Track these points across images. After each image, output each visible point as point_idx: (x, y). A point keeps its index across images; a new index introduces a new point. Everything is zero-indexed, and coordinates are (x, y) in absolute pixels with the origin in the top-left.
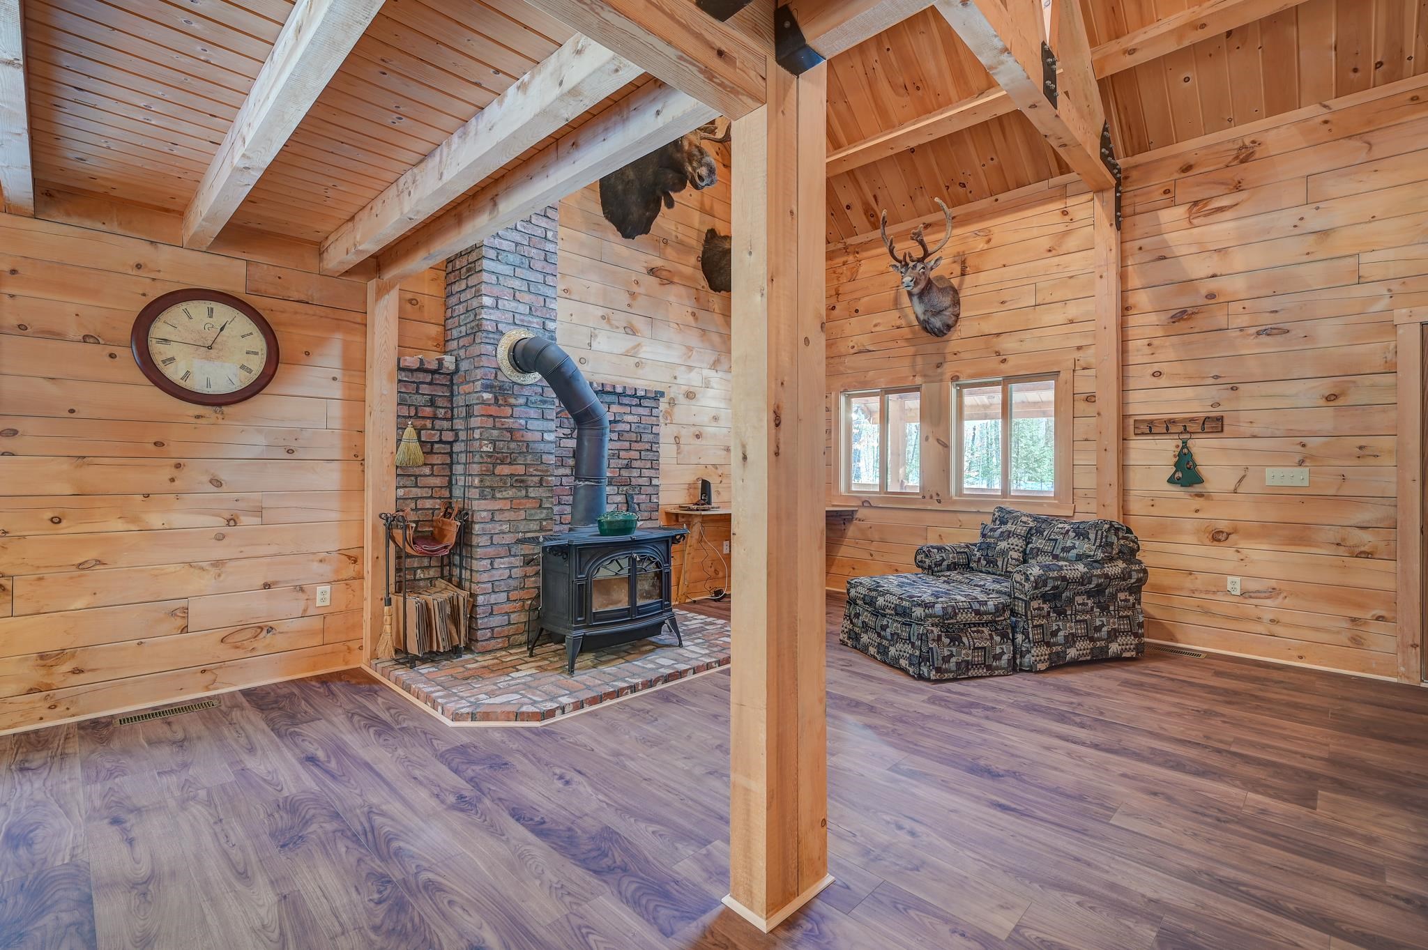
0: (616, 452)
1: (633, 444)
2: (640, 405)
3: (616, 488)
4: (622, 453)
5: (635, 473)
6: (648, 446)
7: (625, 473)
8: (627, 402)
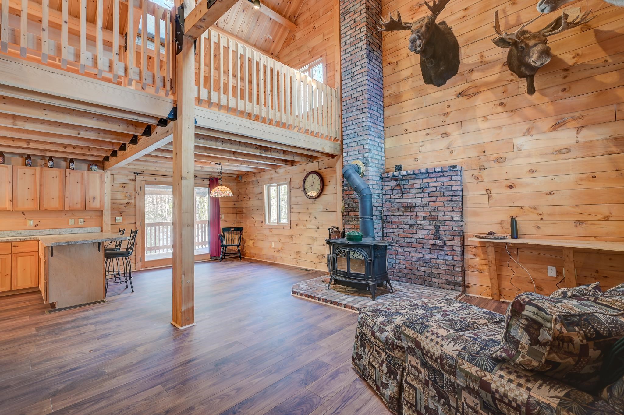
0: (428, 203)
1: (438, 198)
2: (443, 176)
3: (428, 222)
4: (431, 204)
5: (441, 214)
6: (450, 198)
7: (433, 214)
8: (434, 176)
